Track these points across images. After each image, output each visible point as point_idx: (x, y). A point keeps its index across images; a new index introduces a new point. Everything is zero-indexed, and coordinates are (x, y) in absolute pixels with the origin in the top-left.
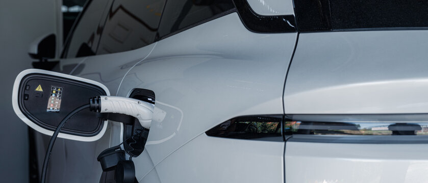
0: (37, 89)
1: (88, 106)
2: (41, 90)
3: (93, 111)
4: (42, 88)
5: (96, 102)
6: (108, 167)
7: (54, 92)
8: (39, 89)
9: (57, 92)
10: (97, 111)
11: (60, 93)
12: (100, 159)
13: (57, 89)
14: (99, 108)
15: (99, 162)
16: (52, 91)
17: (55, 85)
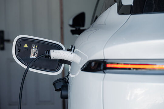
0: (25, 46)
1: (44, 55)
2: (27, 46)
3: (47, 58)
4: (28, 46)
5: (48, 53)
6: (57, 89)
7: (34, 47)
8: (26, 46)
9: (35, 48)
10: (49, 58)
11: (37, 48)
12: (54, 84)
13: (36, 46)
14: (50, 56)
15: (54, 86)
16: (33, 47)
17: (35, 44)
